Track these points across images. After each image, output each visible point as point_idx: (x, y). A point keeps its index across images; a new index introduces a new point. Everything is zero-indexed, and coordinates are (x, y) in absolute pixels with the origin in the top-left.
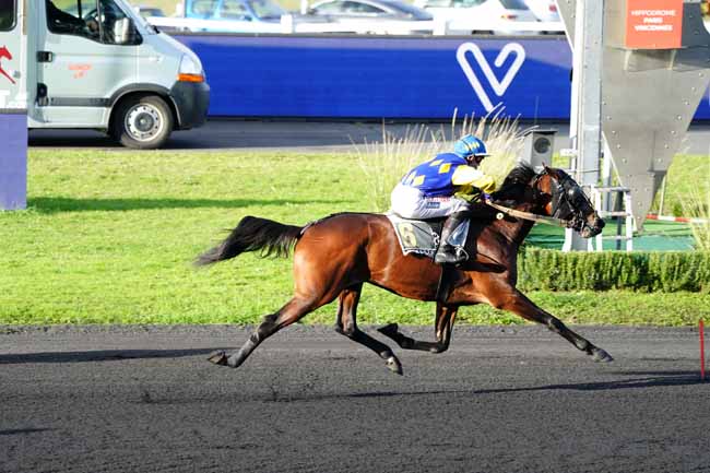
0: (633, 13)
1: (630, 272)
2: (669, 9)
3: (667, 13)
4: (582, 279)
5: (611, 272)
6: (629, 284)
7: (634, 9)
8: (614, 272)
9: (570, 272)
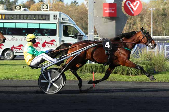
0: (105, 8)
1: (100, 69)
2: (113, 7)
3: (113, 8)
4: (88, 70)
5: (95, 69)
6: (100, 72)
7: (105, 7)
8: (96, 69)
9: (85, 69)
